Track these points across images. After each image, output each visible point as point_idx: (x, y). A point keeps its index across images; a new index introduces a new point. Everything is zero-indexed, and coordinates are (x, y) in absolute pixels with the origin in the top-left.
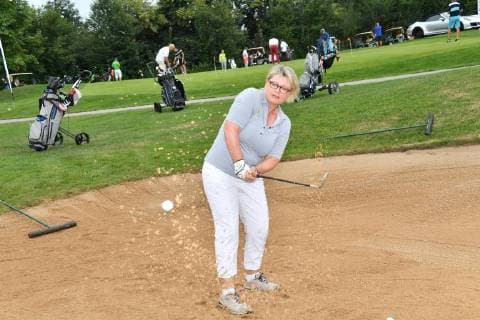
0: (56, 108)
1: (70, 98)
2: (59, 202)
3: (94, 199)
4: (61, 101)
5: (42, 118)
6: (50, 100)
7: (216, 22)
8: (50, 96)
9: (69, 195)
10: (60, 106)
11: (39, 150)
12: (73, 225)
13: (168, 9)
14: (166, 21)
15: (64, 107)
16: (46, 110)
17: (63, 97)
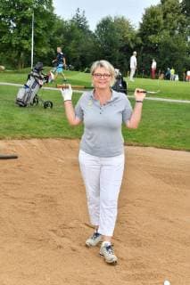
0: (36, 82)
1: (47, 78)
2: (15, 141)
3: (37, 145)
4: (41, 78)
5: (27, 87)
6: (34, 77)
7: (173, 48)
8: (35, 74)
9: (23, 138)
10: (40, 81)
11: (21, 106)
12: (16, 157)
13: (144, 34)
14: (141, 42)
15: (41, 82)
16: (30, 82)
17: (43, 76)
